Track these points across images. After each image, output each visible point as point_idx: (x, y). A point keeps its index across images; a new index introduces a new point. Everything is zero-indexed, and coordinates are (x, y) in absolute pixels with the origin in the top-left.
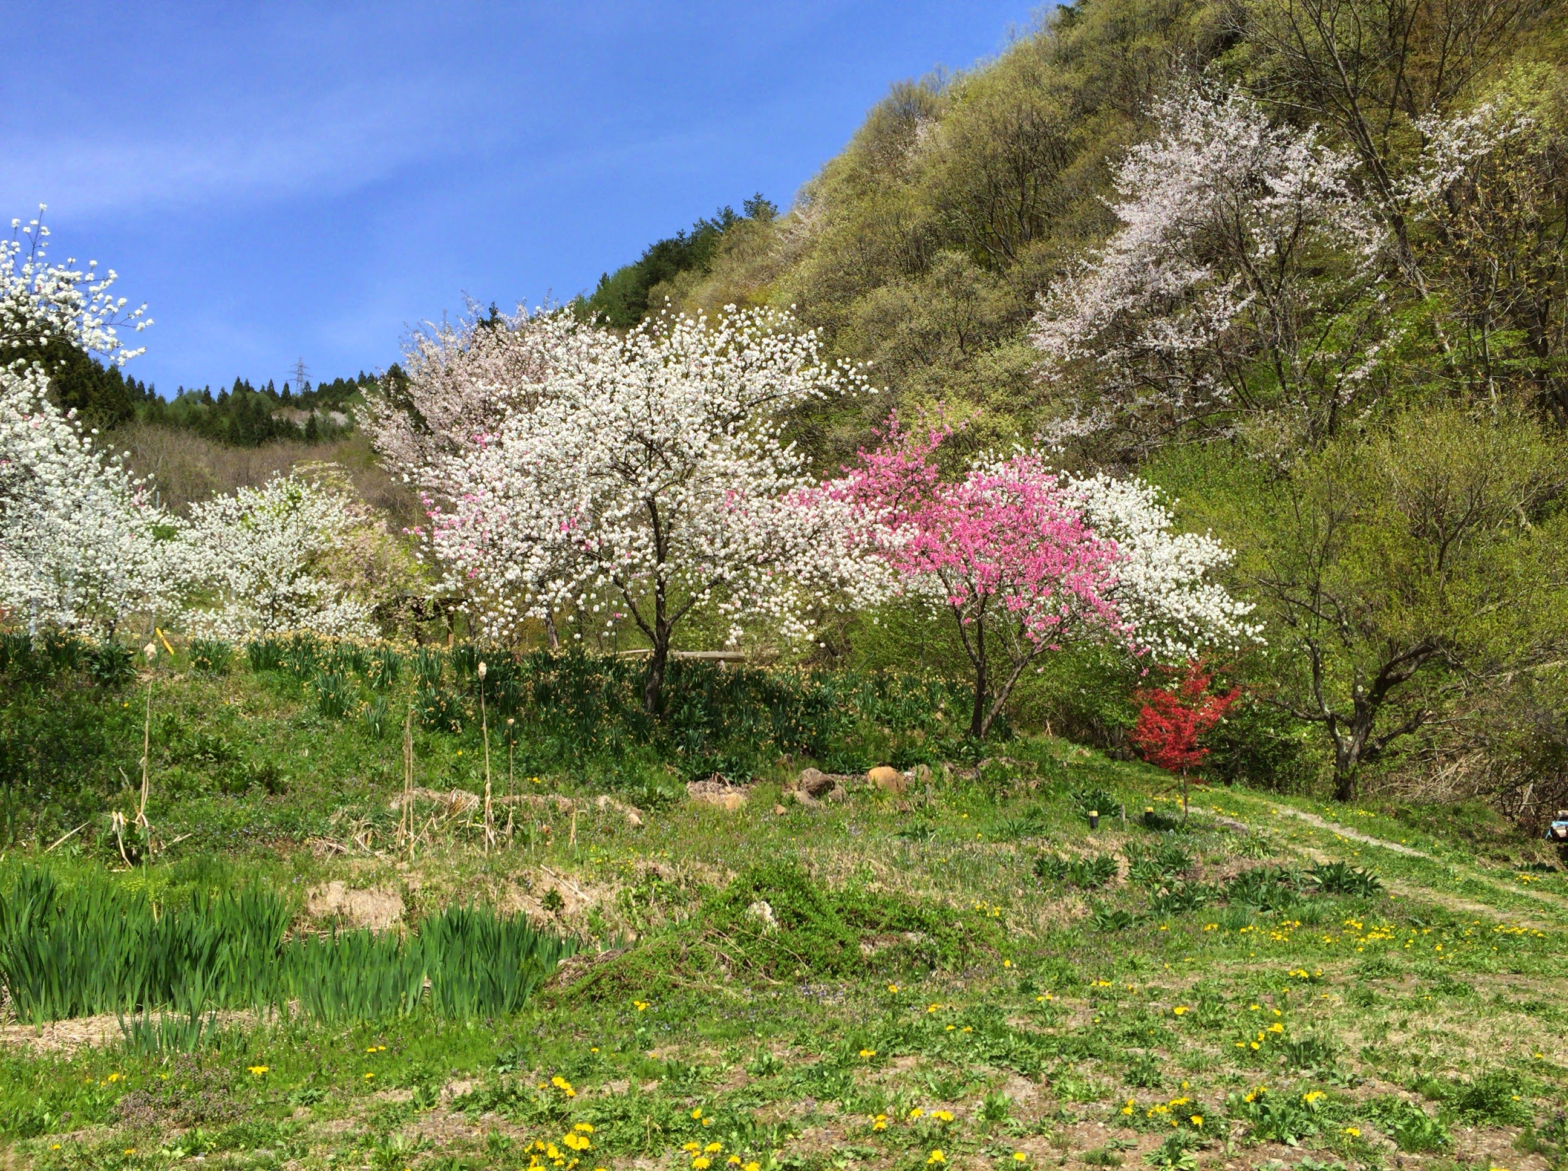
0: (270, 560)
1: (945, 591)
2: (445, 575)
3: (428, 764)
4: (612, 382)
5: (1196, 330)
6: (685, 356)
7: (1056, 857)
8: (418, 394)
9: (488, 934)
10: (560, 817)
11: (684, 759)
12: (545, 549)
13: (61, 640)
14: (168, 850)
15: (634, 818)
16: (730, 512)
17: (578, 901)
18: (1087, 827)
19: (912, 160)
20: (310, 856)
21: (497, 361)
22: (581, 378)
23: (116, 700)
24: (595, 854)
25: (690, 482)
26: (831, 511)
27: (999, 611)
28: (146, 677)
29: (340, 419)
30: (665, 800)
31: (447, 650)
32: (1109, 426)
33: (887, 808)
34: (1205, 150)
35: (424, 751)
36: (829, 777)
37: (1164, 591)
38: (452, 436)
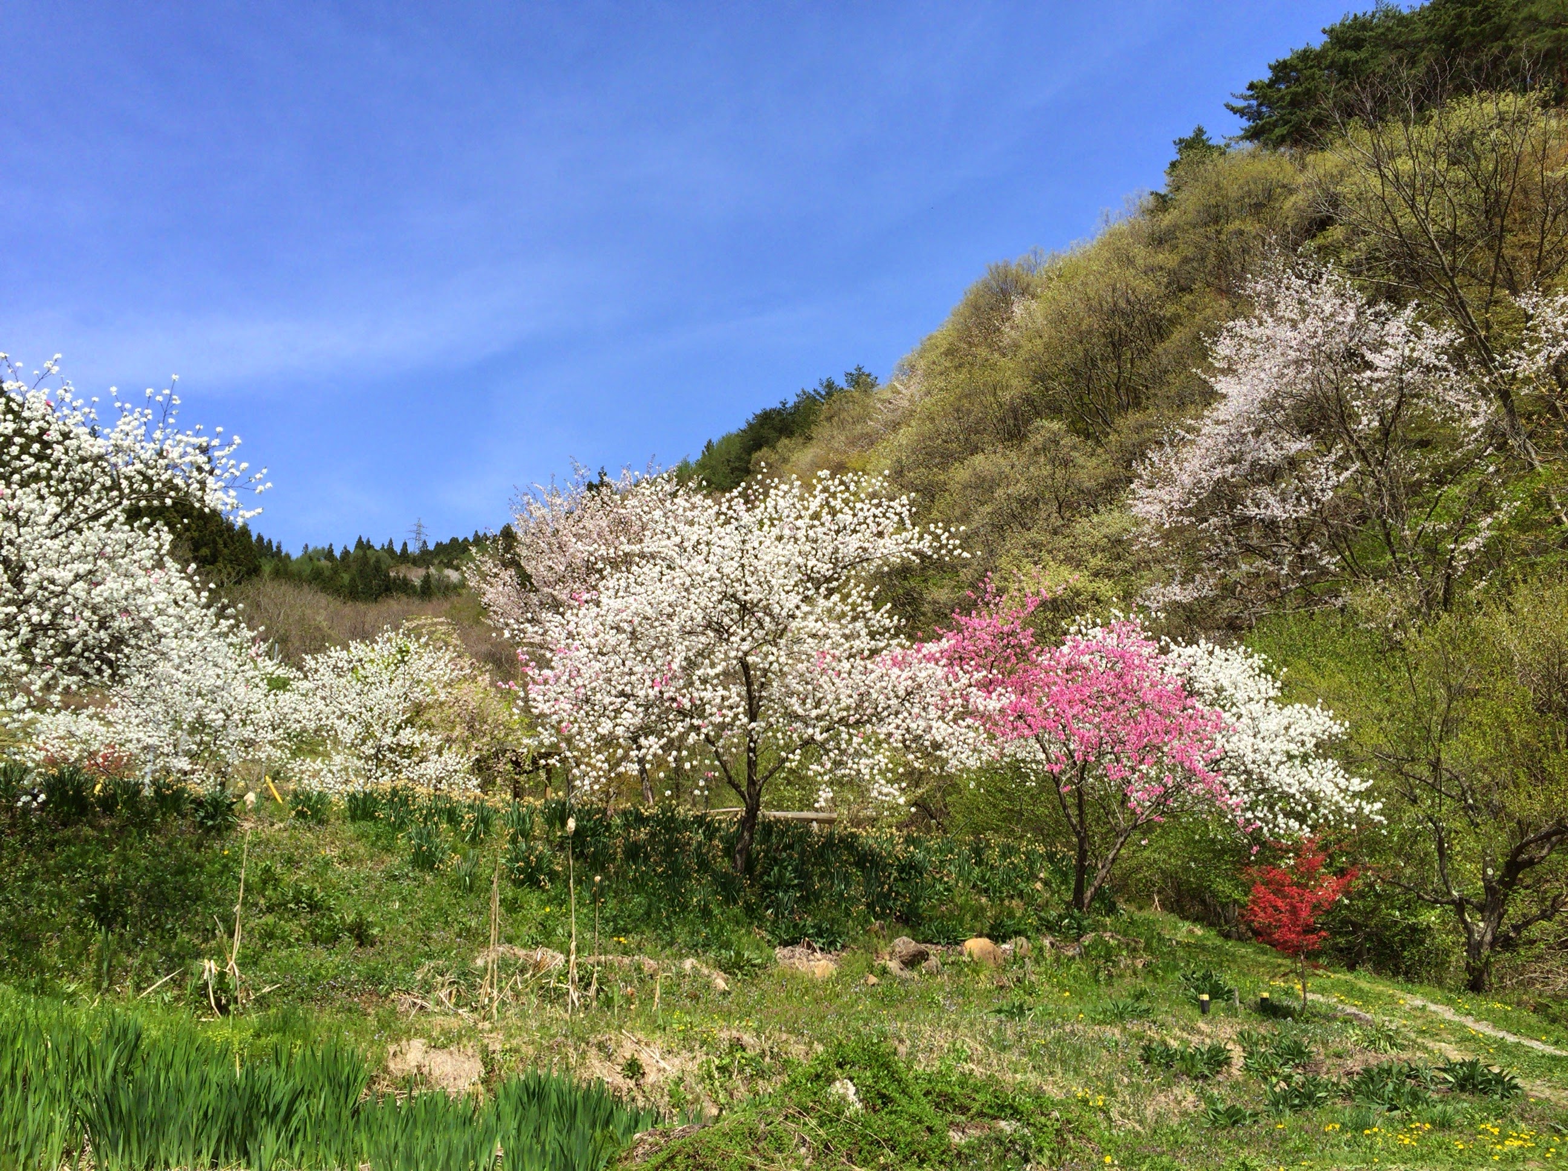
0: (376, 712)
1: (1043, 756)
2: (540, 729)
3: (515, 921)
4: (708, 544)
5: (1298, 499)
6: (780, 519)
7: (1164, 1043)
8: (524, 552)
9: (565, 1102)
10: (645, 980)
11: (773, 923)
12: (638, 705)
13: (169, 787)
14: (256, 1000)
15: (720, 982)
16: (824, 672)
17: (659, 1070)
18: (1197, 1012)
19: (1009, 334)
20: (393, 1012)
21: (600, 522)
22: (678, 540)
23: (217, 846)
24: (678, 1020)
25: (782, 642)
26: (924, 674)
27: (1100, 778)
28: (247, 825)
29: (453, 576)
30: (753, 966)
31: (539, 803)
32: (1211, 594)
33: (984, 983)
34: (1301, 326)
35: (512, 907)
36: (923, 947)
37: (1274, 764)
38: (555, 593)
